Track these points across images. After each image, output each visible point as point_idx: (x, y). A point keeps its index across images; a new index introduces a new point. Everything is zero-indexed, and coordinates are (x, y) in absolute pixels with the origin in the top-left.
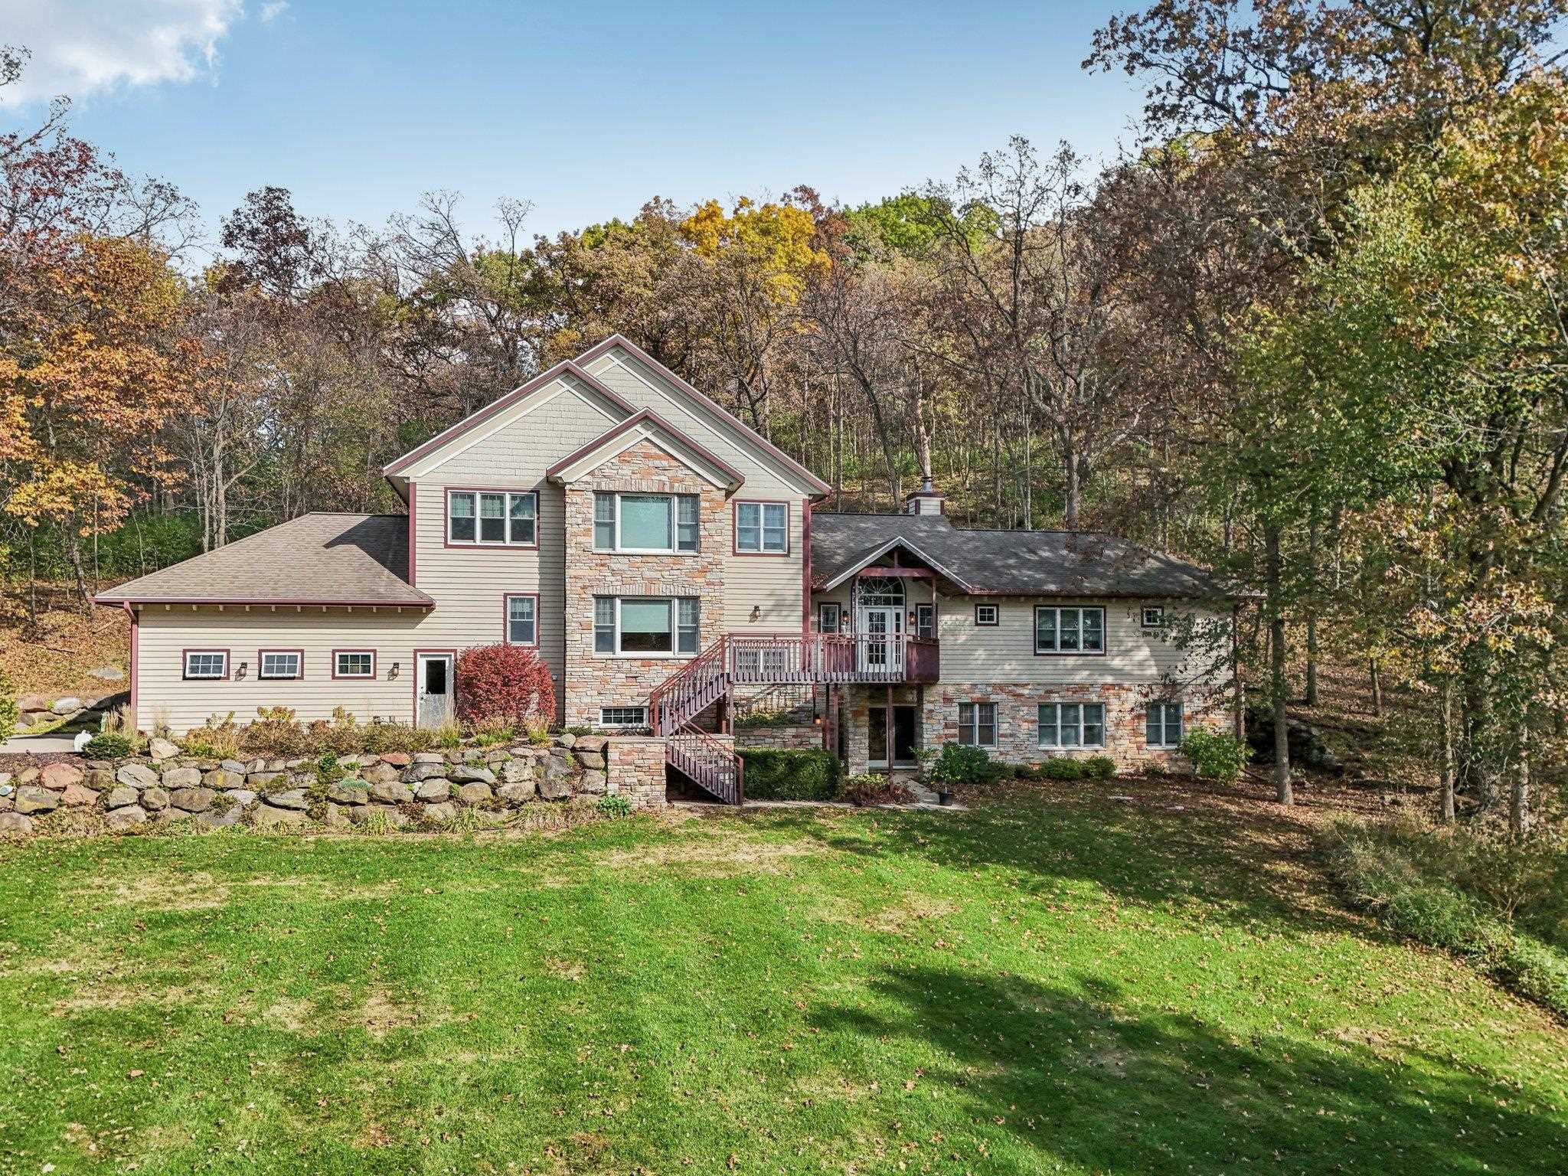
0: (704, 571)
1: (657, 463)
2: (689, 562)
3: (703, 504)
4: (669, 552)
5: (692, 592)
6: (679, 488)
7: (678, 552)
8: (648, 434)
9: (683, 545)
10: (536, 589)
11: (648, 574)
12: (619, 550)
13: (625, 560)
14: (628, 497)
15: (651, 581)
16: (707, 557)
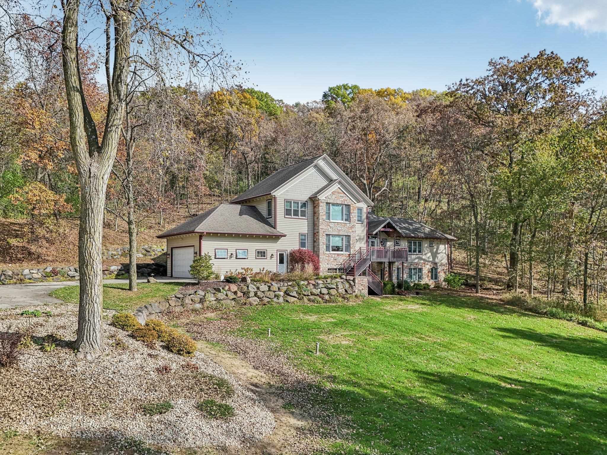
0: (352, 228)
1: (341, 195)
2: (348, 225)
3: (351, 208)
4: (342, 222)
5: (349, 234)
6: (346, 203)
7: (345, 222)
8: (339, 186)
9: (346, 220)
10: (306, 232)
11: (339, 228)
12: (331, 221)
13: (333, 224)
14: (333, 204)
15: (339, 231)
16: (352, 224)
